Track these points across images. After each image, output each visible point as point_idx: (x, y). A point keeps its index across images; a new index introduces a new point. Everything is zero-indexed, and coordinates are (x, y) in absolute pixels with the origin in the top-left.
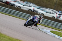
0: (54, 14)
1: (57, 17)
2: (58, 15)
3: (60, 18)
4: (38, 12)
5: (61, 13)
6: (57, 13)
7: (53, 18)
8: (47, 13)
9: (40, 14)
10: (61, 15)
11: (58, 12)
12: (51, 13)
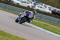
0: (29, 3)
1: (32, 7)
2: (33, 5)
3: (35, 7)
4: (13, 2)
5: (36, 2)
6: (32, 3)
7: (28, 7)
8: (22, 2)
9: (16, 3)
10: (36, 5)
11: (33, 1)
12: (27, 2)
